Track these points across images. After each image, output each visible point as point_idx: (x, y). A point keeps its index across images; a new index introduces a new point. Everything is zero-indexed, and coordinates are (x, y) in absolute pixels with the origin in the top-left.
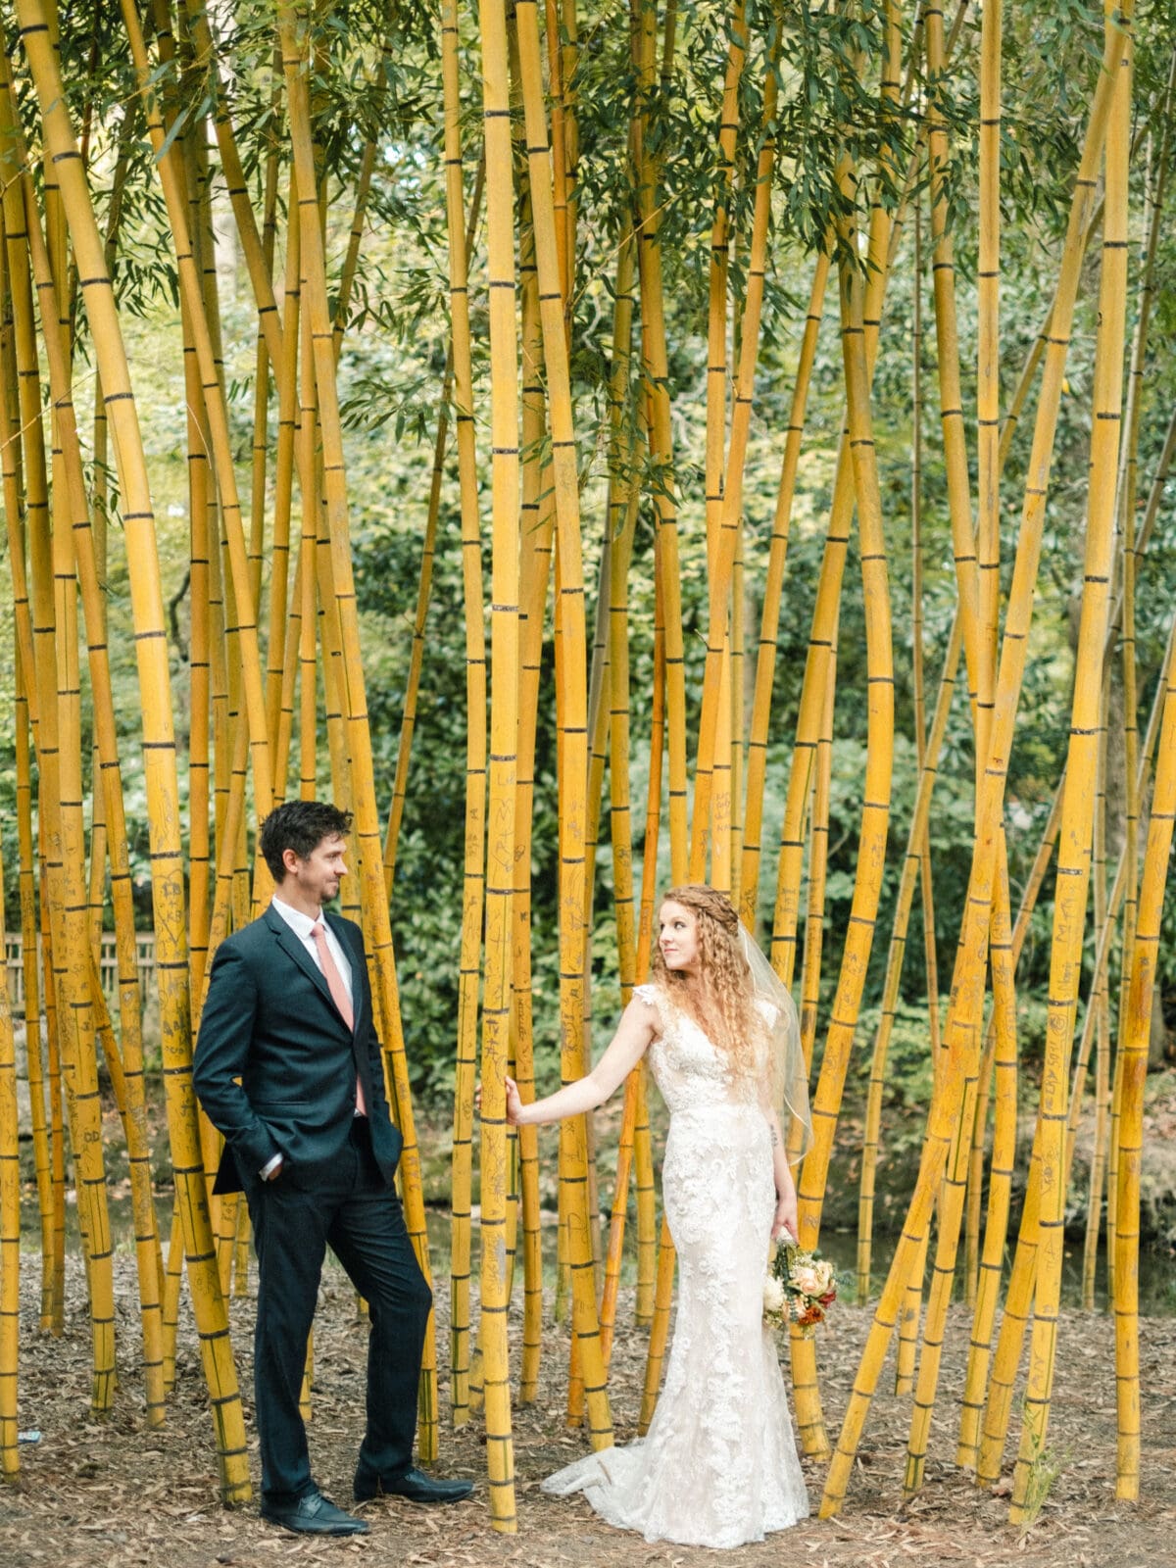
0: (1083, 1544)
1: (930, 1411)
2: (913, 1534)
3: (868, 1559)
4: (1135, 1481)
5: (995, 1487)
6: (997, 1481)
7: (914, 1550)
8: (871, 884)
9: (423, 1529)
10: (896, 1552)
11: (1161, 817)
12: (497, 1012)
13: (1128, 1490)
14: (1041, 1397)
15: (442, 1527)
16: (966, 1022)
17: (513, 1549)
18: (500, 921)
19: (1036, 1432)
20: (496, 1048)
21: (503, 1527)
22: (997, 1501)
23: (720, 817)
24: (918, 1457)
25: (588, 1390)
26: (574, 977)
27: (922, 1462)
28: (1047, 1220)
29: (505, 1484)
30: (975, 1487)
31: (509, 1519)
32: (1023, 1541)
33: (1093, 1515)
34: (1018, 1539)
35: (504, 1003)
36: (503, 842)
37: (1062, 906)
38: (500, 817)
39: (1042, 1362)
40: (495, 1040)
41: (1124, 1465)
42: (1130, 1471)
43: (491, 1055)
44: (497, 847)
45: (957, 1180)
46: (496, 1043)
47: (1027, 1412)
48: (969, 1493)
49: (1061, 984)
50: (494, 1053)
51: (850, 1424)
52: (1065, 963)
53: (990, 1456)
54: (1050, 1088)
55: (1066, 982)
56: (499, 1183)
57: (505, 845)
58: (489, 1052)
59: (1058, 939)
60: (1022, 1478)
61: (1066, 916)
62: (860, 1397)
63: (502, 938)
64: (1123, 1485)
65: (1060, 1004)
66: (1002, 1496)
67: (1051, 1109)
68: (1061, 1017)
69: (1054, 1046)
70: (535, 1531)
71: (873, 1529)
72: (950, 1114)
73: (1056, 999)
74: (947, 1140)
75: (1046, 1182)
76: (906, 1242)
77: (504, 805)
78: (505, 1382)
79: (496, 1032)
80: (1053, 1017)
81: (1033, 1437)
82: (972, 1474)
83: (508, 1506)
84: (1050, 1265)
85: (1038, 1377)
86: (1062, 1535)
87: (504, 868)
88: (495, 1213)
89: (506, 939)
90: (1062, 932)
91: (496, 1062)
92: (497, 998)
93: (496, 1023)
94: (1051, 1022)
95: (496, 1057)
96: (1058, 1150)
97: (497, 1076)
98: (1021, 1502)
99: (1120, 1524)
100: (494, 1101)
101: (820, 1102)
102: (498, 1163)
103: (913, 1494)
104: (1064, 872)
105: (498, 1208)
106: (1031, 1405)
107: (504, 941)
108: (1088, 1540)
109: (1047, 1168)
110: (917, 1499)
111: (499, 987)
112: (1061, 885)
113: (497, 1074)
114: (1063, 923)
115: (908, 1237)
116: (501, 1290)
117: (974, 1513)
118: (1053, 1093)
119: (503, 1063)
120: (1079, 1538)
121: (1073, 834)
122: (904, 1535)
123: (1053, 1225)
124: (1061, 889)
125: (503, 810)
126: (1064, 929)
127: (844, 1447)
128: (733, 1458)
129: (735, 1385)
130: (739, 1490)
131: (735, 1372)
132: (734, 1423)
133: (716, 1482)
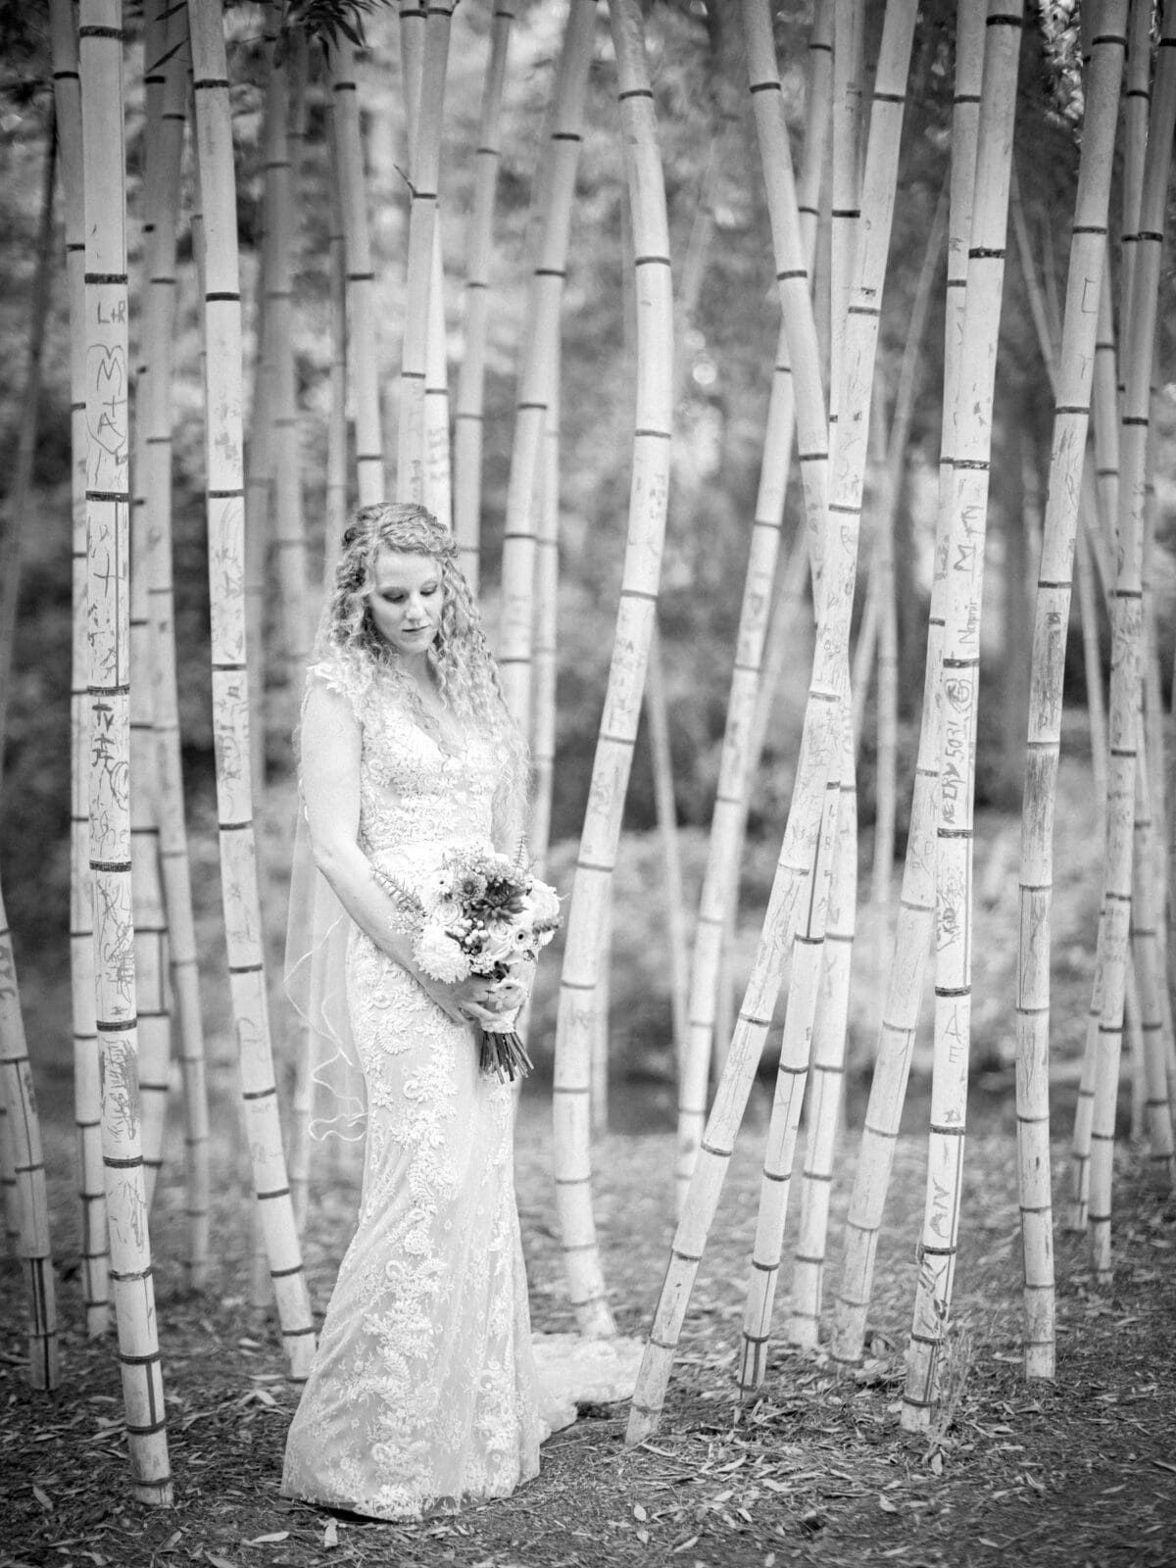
0: (1019, 1456)
1: (775, 1274)
2: (771, 1459)
3: (716, 1507)
4: (1051, 1350)
5: (859, 1374)
6: (860, 1365)
7: (782, 1488)
8: (650, 543)
9: (27, 1506)
10: (755, 1494)
11: (1073, 410)
12: (111, 692)
13: (1042, 1364)
14: (945, 1244)
15: (56, 1500)
16: (829, 691)
17: (168, 1533)
18: (109, 542)
19: (939, 1295)
20: (111, 749)
21: (152, 1497)
22: (866, 1393)
23: (433, 461)
24: (758, 1342)
25: (275, 1274)
26: (233, 668)
27: (764, 1347)
28: (949, 986)
29: (153, 1429)
30: (829, 1374)
31: (160, 1484)
32: (937, 1459)
33: (1006, 1407)
34: (926, 1456)
35: (121, 676)
36: (110, 415)
37: (964, 516)
38: (103, 376)
39: (946, 1194)
40: (109, 736)
41: (1034, 1330)
42: (1042, 1338)
43: (102, 761)
44: (101, 425)
45: (812, 936)
46: (109, 741)
47: (924, 1269)
48: (823, 1385)
49: (962, 635)
50: (107, 758)
51: (669, 1302)
52: (968, 603)
53: (849, 1331)
54: (949, 791)
55: (971, 631)
56: (124, 964)
57: (112, 420)
58: (99, 756)
59: (957, 567)
60: (919, 1364)
61: (969, 531)
62: (683, 1263)
63: (112, 572)
64: (1035, 1357)
65: (963, 664)
66: (871, 1387)
67: (952, 822)
68: (964, 684)
69: (955, 728)
70: (202, 1498)
71: (711, 1455)
72: (807, 833)
73: (956, 658)
74: (804, 873)
75: (946, 930)
76: (747, 1029)
77: (109, 356)
78: (145, 1275)
79: (109, 723)
80: (951, 684)
81: (936, 1305)
82: (817, 1354)
83: (157, 1464)
84: (954, 1052)
85: (941, 1216)
86: (984, 1444)
87: (113, 457)
88: (118, 1011)
89: (121, 574)
90: (964, 557)
91: (110, 773)
92: (109, 669)
93: (108, 709)
94: (950, 693)
95: (111, 764)
96: (964, 882)
97: (114, 794)
98: (920, 1399)
99: (1048, 1416)
100: (110, 834)
101: (589, 851)
102: (120, 933)
103: (753, 1395)
104: (964, 467)
105: (121, 1002)
106: (931, 1259)
107: (117, 577)
108: (1020, 1448)
109: (947, 910)
110: (760, 1402)
111: (111, 650)
112: (962, 486)
113: (113, 790)
114: (965, 542)
115: (750, 1021)
116: (134, 1131)
117: (844, 1417)
118: (955, 798)
119: (122, 773)
120: (1007, 1446)
121: (977, 409)
122: (759, 1461)
123: (958, 993)
124: (961, 492)
125: (109, 364)
126: (967, 551)
127: (661, 1337)
128: (414, 1385)
129: (432, 1275)
130: (416, 1434)
131: (436, 1255)
132: (421, 1331)
133: (382, 1418)
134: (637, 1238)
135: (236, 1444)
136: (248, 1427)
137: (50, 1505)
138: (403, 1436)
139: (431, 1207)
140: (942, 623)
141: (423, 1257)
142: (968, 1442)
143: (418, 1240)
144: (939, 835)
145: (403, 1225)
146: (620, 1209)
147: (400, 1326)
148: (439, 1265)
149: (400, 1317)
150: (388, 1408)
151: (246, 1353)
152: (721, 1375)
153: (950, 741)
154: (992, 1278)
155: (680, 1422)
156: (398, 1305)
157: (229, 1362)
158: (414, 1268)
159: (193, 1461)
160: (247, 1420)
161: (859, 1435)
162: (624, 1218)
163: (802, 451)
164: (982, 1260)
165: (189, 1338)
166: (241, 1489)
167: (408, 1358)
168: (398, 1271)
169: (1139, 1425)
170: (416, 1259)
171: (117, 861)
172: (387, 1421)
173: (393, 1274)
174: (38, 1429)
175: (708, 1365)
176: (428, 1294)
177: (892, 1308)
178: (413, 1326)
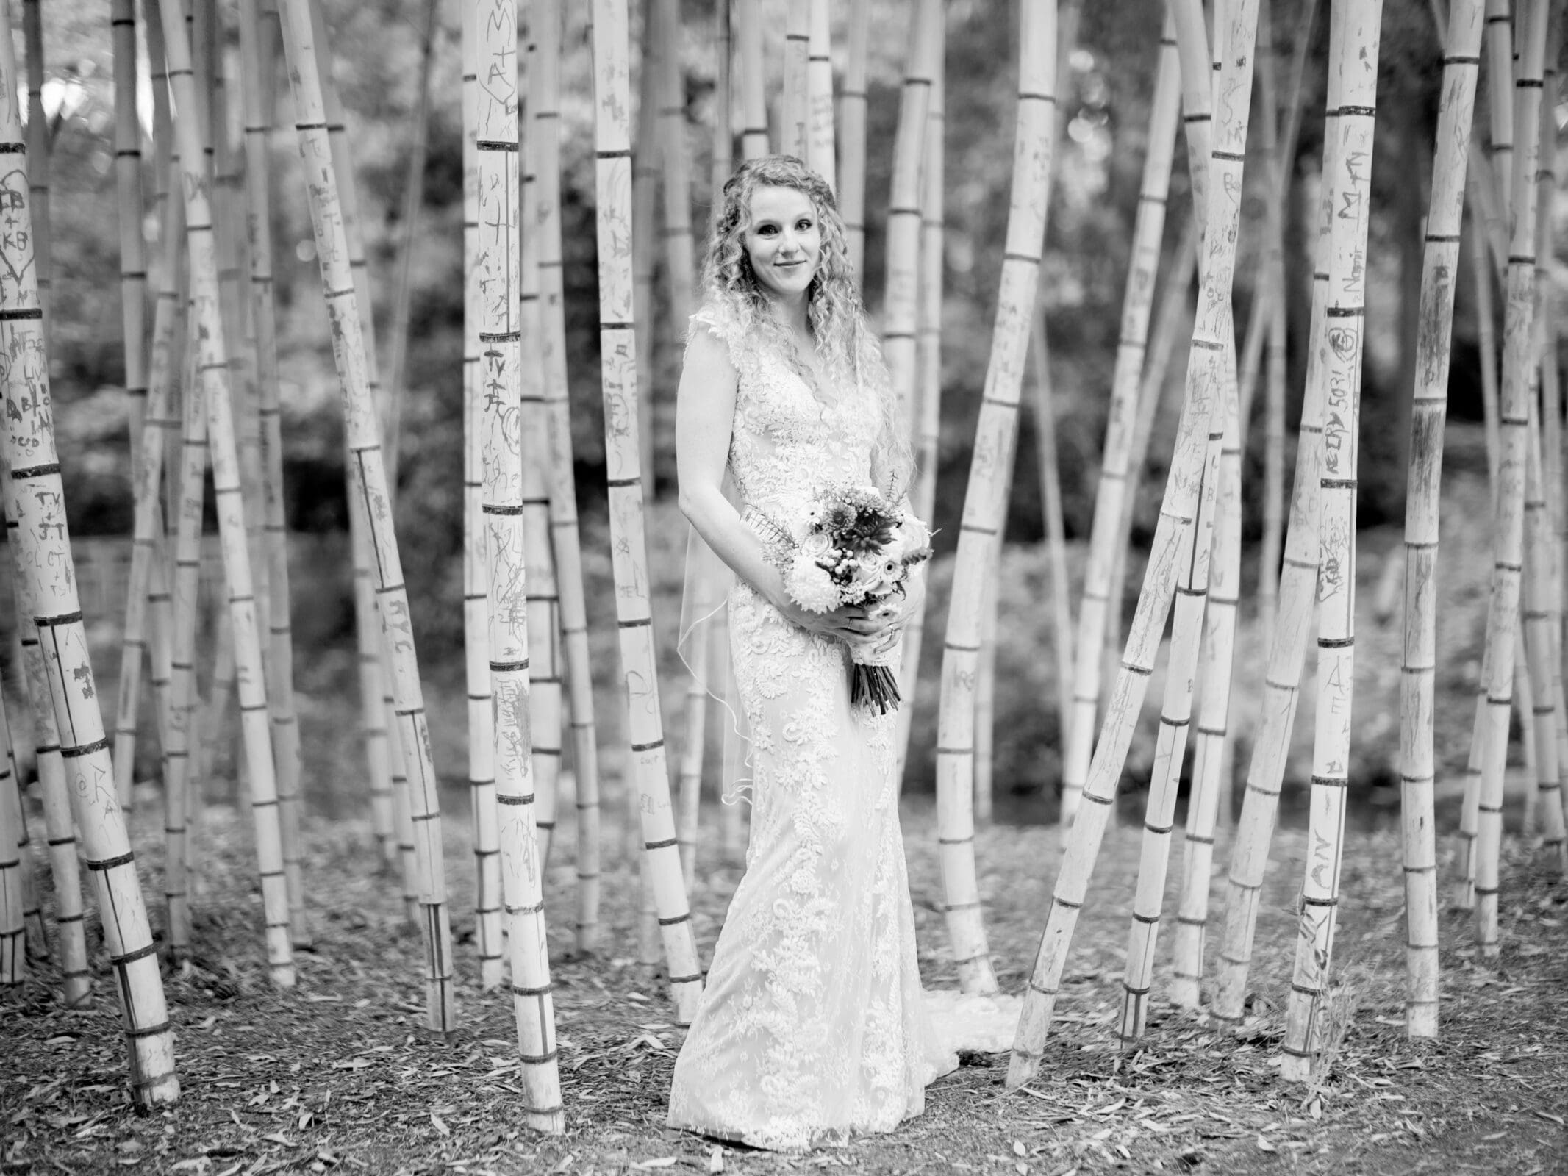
1: (1155, 926)
2: (1150, 1103)
3: (1095, 1145)
4: (1434, 1010)
5: (1240, 1031)
6: (1241, 1022)
7: (1160, 1128)
9: (425, 1132)
10: (1133, 1132)
11: (1463, 61)
12: (503, 338)
13: (1424, 1024)
14: (1326, 896)
15: (453, 1127)
16: (1213, 340)
17: (559, 1157)
18: (500, 191)
19: (1320, 945)
20: (502, 395)
21: (543, 1123)
22: (1246, 1048)
24: (1138, 993)
26: (621, 326)
27: (1144, 998)
28: (1332, 637)
29: (545, 1060)
30: (1212, 1032)
31: (552, 1112)
32: (1317, 1105)
33: (1387, 1062)
34: (1305, 1103)
35: (512, 322)
36: (499, 65)
37: (1349, 163)
38: (493, 26)
39: (1327, 845)
40: (499, 382)
41: (1417, 989)
42: (1425, 998)
43: (494, 407)
44: (491, 75)
45: (1194, 588)
46: (500, 387)
47: (1305, 920)
48: (1204, 1040)
49: (1347, 283)
50: (499, 403)
51: (1049, 948)
52: (1352, 251)
53: (1230, 988)
54: (1333, 441)
55: (1355, 279)
56: (515, 606)
57: (502, 70)
58: (491, 402)
59: (1342, 215)
60: (1299, 1014)
61: (1354, 178)
62: (1064, 908)
63: (503, 220)
64: (1418, 1017)
65: (1347, 313)
66: (1252, 1042)
67: (1335, 472)
68: (1348, 332)
69: (1338, 377)
70: (592, 1127)
71: (1090, 1098)
72: (1189, 482)
73: (1340, 306)
74: (1187, 522)
75: (1329, 581)
76: (1128, 677)
77: (499, 7)
78: (537, 909)
79: (500, 369)
80: (1335, 333)
81: (1317, 955)
82: (1198, 1014)
83: (548, 1092)
84: (1337, 703)
85: (1321, 867)
86: (1364, 1093)
87: (503, 107)
88: (510, 652)
89: (511, 223)
90: (1349, 204)
91: (502, 418)
92: (500, 316)
93: (500, 355)
94: (1334, 342)
95: (502, 409)
96: (1347, 532)
97: (506, 439)
98: (1300, 1049)
99: (1430, 1072)
100: (502, 478)
101: (972, 514)
102: (512, 575)
103: (1133, 1046)
104: (1349, 113)
105: (514, 644)
106: (1311, 909)
107: (507, 225)
108: (1401, 1098)
109: (1330, 561)
110: (1140, 1053)
111: (502, 297)
112: (1347, 132)
113: (505, 435)
114: (1350, 189)
115: (1132, 669)
116: (526, 769)
117: (1223, 1068)
118: (1338, 447)
119: (513, 419)
120: (1387, 1096)
121: (1363, 54)
122: (1138, 1105)
123: (1340, 644)
124: (1346, 137)
125: (498, 14)
126: (1352, 199)
127: (1041, 982)
128: (801, 1020)
129: (819, 913)
130: (804, 1068)
131: (822, 894)
132: (809, 969)
133: (770, 1051)
134: (1019, 914)
135: (624, 1082)
136: (637, 1068)
137: (446, 1131)
138: (791, 1069)
139: (819, 848)
140: (1326, 278)
141: (810, 896)
142: (1348, 1091)
143: (804, 879)
144: (1323, 486)
145: (790, 864)
146: (1005, 887)
147: (788, 963)
148: (827, 904)
149: (787, 954)
150: (776, 1041)
151: (634, 1005)
152: (1101, 1031)
153: (1334, 391)
154: (1376, 952)
155: (1060, 1070)
156: (786, 942)
157: (619, 1013)
158: (802, 906)
159: (583, 1096)
160: (636, 1062)
161: (1238, 1083)
162: (1007, 896)
163: (1187, 113)
164: (1367, 936)
165: (580, 992)
166: (630, 1121)
167: (795, 994)
168: (785, 909)
169: (1522, 1081)
170: (803, 897)
171: (508, 505)
172: (775, 1054)
173: (781, 913)
174: (435, 1066)
175: (1089, 1022)
176: (815, 933)
177: (1275, 977)
178: (799, 963)
